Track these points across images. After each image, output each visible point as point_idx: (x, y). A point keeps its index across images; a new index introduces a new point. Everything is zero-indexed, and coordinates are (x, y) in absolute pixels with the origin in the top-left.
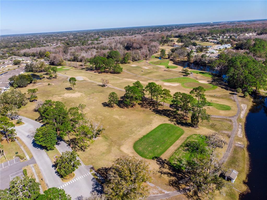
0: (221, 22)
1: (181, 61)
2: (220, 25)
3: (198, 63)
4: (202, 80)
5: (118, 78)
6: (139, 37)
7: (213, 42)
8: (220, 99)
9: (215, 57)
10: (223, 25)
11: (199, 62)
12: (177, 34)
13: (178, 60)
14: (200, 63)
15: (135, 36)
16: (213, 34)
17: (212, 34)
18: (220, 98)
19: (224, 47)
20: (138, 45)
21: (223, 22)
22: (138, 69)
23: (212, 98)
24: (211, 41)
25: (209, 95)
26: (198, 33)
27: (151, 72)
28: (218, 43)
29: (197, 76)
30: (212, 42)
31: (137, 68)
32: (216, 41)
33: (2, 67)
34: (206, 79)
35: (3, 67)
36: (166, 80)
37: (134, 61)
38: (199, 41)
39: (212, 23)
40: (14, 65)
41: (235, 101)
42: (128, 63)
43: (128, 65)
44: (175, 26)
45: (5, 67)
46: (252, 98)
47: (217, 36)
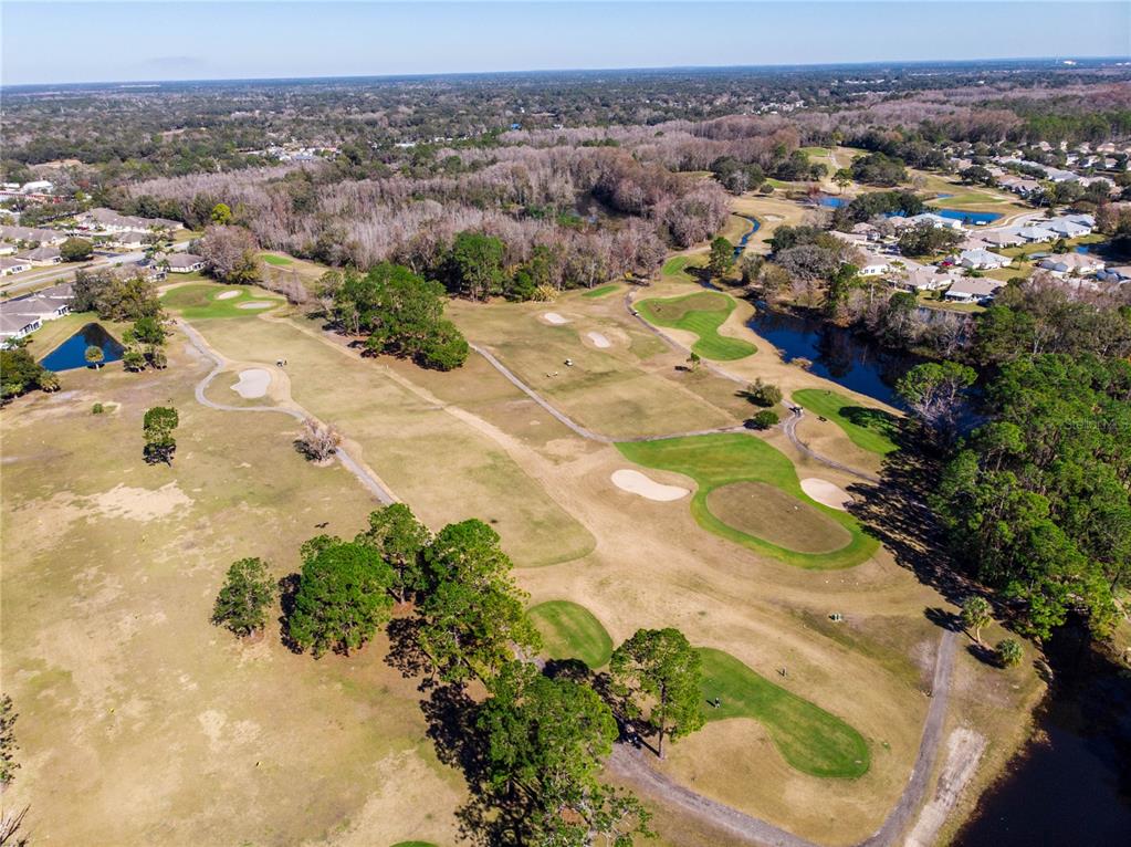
0: (1111, 63)
1: (795, 308)
2: (1097, 79)
3: (872, 333)
4: (830, 466)
5: (429, 397)
6: (675, 136)
7: (1018, 192)
8: (853, 654)
9: (976, 300)
10: (1115, 79)
11: (878, 329)
12: (861, 131)
13: (782, 297)
14: (878, 333)
15: (660, 134)
16: (1039, 139)
17: (1034, 137)
18: (851, 644)
19: (1052, 234)
20: (638, 190)
21: (1124, 61)
22: (559, 345)
23: (805, 638)
24: (1008, 183)
25: (799, 612)
26: (965, 128)
27: (606, 374)
28: (1037, 201)
29: (815, 435)
30: (1010, 188)
31: (560, 333)
32: (1031, 185)
33: (4, 272)
34: (853, 467)
35: (10, 270)
36: (645, 441)
37: (571, 285)
38: (947, 179)
39: (1067, 67)
40: (65, 261)
41: (927, 688)
42: (538, 299)
43: (530, 309)
44: (885, 77)
45: (19, 269)
46: (1044, 676)
47: (1057, 153)
